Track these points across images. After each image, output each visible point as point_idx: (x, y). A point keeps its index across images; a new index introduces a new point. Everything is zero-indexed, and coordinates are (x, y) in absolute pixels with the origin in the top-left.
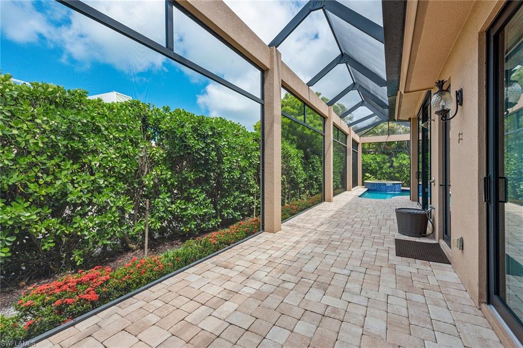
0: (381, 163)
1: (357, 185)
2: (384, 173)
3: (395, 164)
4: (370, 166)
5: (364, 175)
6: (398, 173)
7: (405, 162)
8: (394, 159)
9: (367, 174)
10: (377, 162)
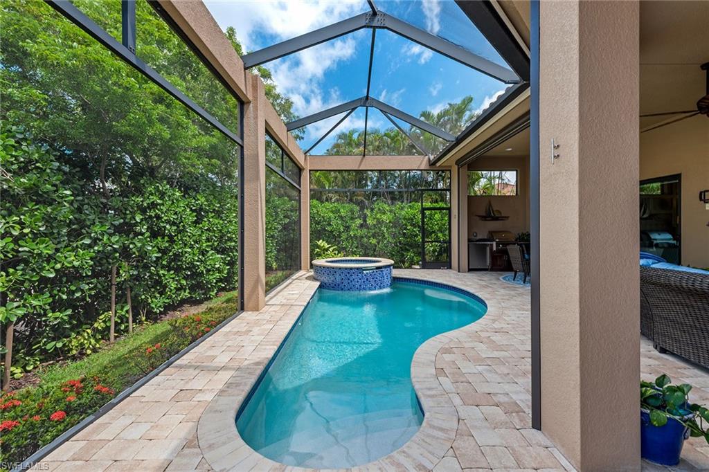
0: (347, 219)
1: (301, 269)
2: (352, 238)
3: (370, 221)
4: (329, 224)
5: (314, 246)
6: (374, 236)
7: (384, 217)
8: (368, 212)
9: (321, 243)
10: (341, 217)
